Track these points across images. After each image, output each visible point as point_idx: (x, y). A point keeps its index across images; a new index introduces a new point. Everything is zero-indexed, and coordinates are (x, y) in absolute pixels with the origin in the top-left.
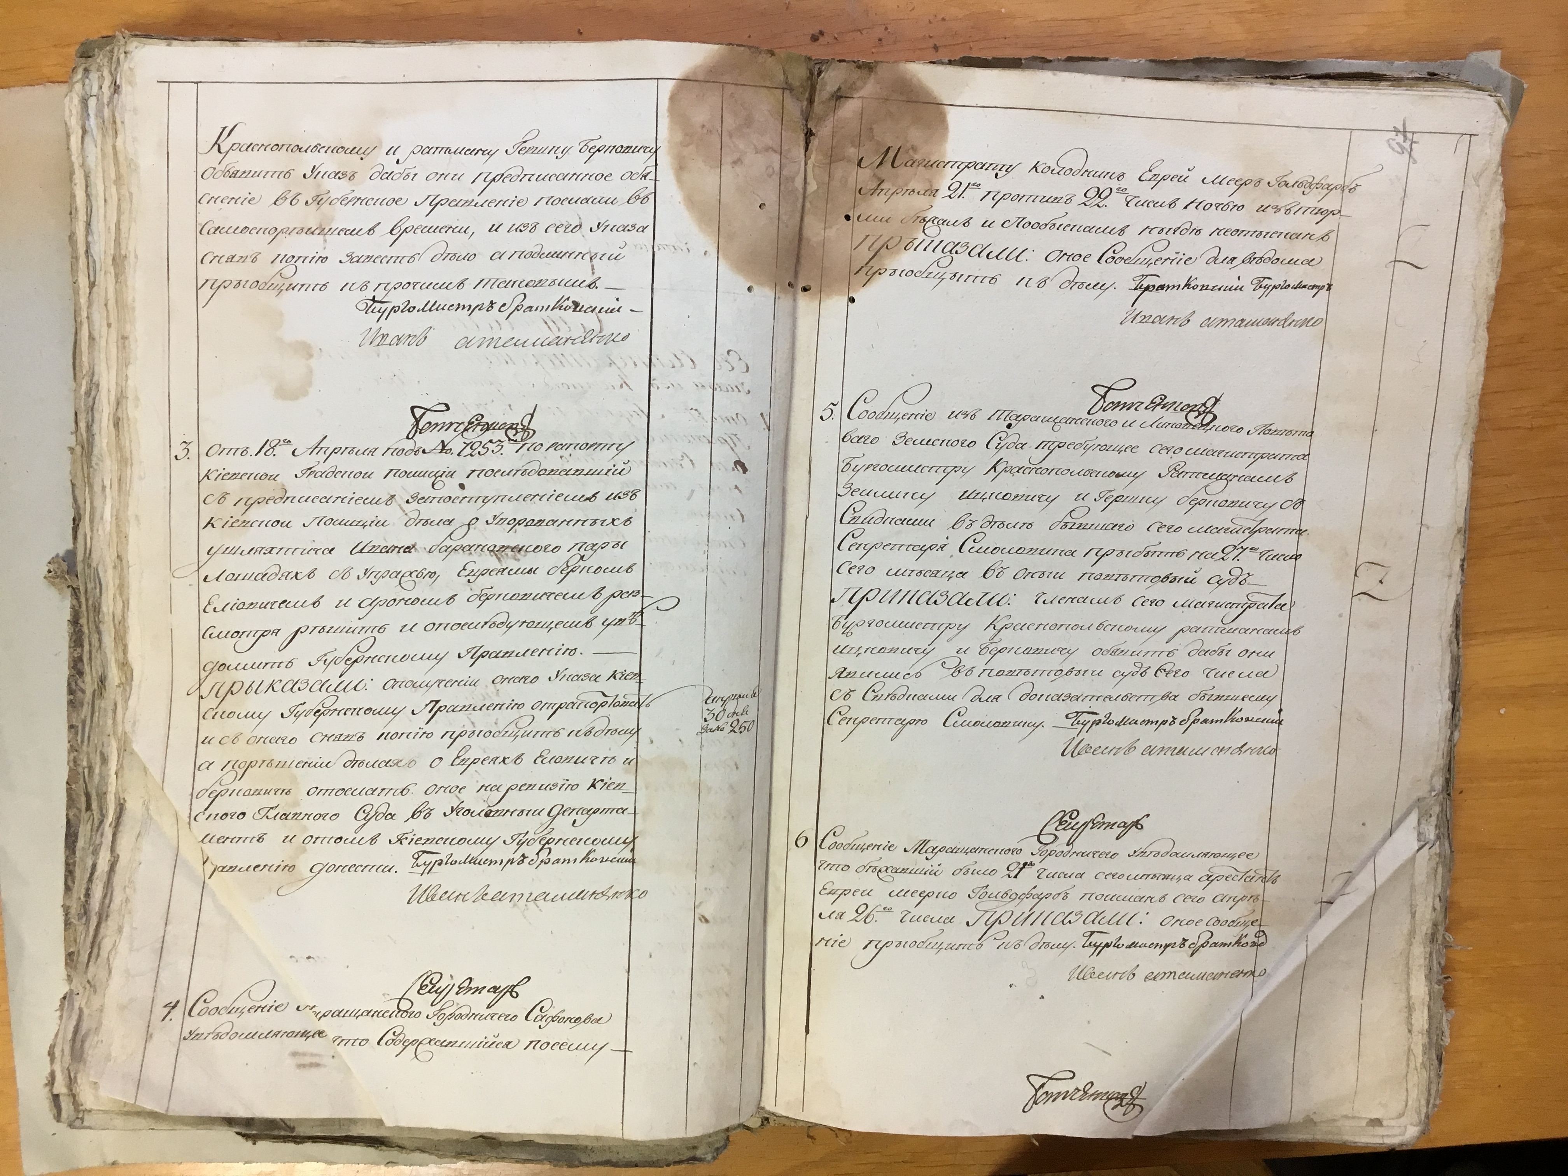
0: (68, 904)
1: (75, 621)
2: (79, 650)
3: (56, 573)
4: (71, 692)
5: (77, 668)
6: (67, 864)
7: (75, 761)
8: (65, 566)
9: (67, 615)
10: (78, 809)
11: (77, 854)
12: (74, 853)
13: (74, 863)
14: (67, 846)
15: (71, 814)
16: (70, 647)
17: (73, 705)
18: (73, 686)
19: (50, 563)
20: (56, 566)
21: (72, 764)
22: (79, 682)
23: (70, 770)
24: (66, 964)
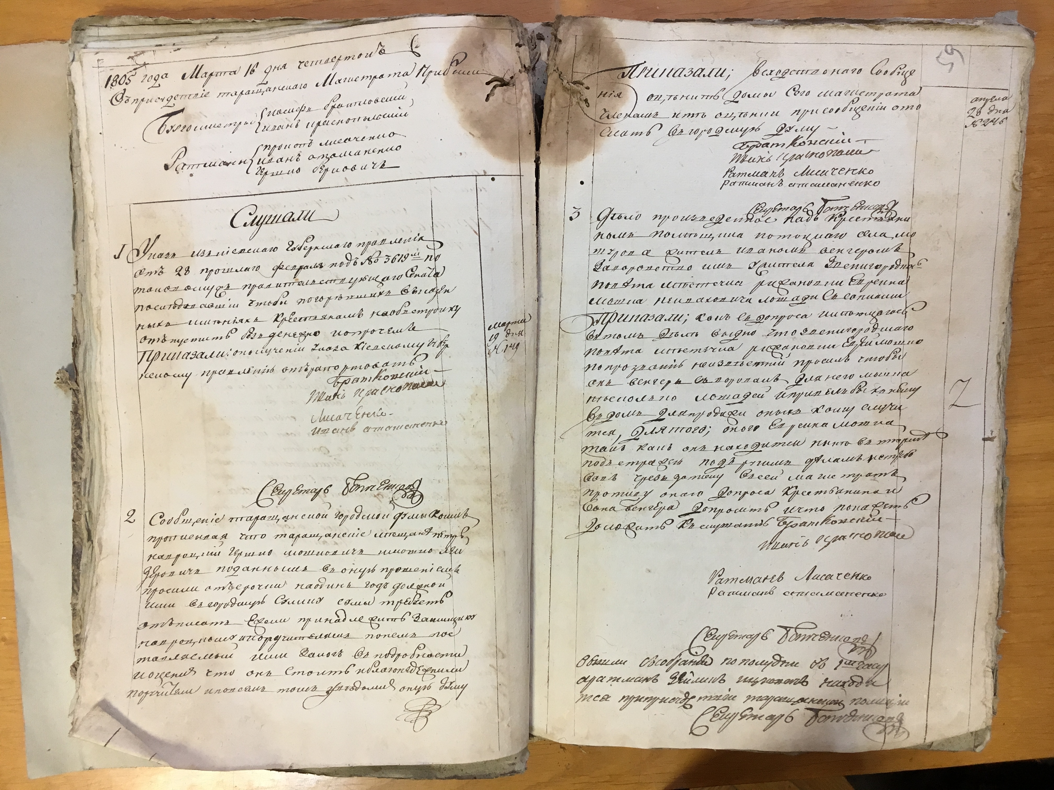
0: (75, 602)
1: (75, 412)
2: (78, 431)
3: (62, 380)
4: (74, 459)
5: (77, 443)
6: (73, 575)
7: (77, 506)
8: (67, 375)
9: (70, 408)
10: (80, 538)
11: (81, 567)
12: (78, 568)
13: (79, 575)
14: (73, 563)
15: (76, 541)
16: (72, 429)
17: (77, 467)
18: (75, 456)
19: (58, 373)
20: (62, 375)
21: (75, 508)
22: (79, 452)
23: (75, 511)
24: (74, 642)
